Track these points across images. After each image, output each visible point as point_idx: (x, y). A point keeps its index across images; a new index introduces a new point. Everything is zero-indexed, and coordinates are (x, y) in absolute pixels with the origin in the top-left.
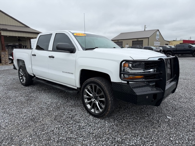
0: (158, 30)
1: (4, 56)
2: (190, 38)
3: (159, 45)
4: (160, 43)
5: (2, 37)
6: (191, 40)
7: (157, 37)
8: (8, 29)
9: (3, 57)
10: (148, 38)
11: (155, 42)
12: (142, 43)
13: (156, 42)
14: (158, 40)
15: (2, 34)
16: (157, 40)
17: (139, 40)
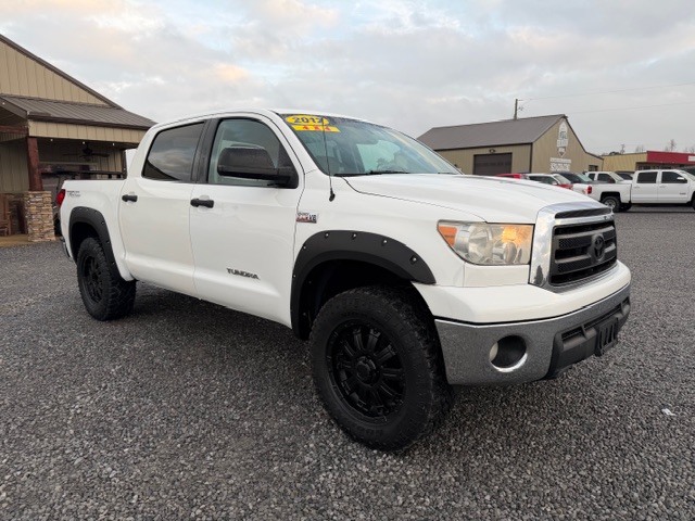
0: (565, 117)
1: (39, 208)
2: (673, 145)
3: (567, 170)
4: (570, 161)
5: (29, 140)
6: (674, 151)
7: (562, 143)
8: (53, 115)
9: (34, 212)
10: (531, 144)
11: (552, 159)
12: (510, 164)
13: (558, 160)
14: (563, 150)
15: (32, 133)
16: (562, 153)
17: (499, 151)
